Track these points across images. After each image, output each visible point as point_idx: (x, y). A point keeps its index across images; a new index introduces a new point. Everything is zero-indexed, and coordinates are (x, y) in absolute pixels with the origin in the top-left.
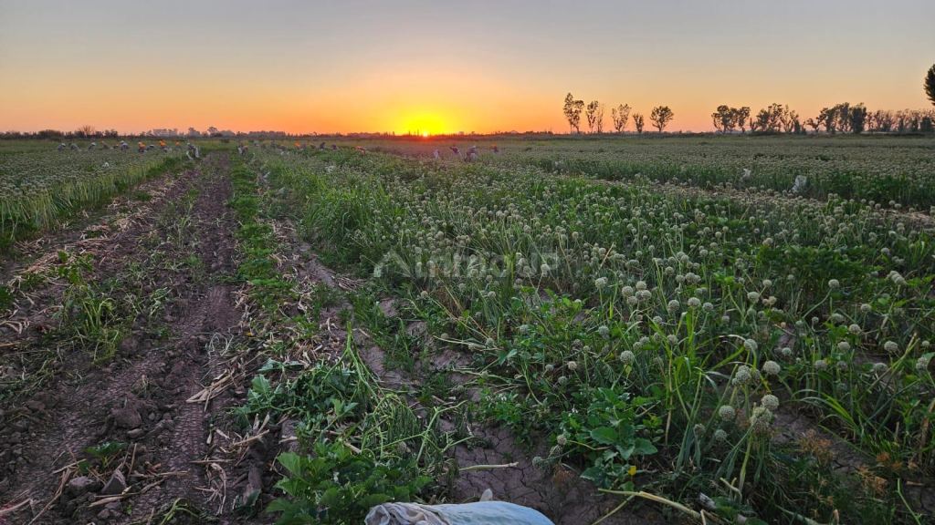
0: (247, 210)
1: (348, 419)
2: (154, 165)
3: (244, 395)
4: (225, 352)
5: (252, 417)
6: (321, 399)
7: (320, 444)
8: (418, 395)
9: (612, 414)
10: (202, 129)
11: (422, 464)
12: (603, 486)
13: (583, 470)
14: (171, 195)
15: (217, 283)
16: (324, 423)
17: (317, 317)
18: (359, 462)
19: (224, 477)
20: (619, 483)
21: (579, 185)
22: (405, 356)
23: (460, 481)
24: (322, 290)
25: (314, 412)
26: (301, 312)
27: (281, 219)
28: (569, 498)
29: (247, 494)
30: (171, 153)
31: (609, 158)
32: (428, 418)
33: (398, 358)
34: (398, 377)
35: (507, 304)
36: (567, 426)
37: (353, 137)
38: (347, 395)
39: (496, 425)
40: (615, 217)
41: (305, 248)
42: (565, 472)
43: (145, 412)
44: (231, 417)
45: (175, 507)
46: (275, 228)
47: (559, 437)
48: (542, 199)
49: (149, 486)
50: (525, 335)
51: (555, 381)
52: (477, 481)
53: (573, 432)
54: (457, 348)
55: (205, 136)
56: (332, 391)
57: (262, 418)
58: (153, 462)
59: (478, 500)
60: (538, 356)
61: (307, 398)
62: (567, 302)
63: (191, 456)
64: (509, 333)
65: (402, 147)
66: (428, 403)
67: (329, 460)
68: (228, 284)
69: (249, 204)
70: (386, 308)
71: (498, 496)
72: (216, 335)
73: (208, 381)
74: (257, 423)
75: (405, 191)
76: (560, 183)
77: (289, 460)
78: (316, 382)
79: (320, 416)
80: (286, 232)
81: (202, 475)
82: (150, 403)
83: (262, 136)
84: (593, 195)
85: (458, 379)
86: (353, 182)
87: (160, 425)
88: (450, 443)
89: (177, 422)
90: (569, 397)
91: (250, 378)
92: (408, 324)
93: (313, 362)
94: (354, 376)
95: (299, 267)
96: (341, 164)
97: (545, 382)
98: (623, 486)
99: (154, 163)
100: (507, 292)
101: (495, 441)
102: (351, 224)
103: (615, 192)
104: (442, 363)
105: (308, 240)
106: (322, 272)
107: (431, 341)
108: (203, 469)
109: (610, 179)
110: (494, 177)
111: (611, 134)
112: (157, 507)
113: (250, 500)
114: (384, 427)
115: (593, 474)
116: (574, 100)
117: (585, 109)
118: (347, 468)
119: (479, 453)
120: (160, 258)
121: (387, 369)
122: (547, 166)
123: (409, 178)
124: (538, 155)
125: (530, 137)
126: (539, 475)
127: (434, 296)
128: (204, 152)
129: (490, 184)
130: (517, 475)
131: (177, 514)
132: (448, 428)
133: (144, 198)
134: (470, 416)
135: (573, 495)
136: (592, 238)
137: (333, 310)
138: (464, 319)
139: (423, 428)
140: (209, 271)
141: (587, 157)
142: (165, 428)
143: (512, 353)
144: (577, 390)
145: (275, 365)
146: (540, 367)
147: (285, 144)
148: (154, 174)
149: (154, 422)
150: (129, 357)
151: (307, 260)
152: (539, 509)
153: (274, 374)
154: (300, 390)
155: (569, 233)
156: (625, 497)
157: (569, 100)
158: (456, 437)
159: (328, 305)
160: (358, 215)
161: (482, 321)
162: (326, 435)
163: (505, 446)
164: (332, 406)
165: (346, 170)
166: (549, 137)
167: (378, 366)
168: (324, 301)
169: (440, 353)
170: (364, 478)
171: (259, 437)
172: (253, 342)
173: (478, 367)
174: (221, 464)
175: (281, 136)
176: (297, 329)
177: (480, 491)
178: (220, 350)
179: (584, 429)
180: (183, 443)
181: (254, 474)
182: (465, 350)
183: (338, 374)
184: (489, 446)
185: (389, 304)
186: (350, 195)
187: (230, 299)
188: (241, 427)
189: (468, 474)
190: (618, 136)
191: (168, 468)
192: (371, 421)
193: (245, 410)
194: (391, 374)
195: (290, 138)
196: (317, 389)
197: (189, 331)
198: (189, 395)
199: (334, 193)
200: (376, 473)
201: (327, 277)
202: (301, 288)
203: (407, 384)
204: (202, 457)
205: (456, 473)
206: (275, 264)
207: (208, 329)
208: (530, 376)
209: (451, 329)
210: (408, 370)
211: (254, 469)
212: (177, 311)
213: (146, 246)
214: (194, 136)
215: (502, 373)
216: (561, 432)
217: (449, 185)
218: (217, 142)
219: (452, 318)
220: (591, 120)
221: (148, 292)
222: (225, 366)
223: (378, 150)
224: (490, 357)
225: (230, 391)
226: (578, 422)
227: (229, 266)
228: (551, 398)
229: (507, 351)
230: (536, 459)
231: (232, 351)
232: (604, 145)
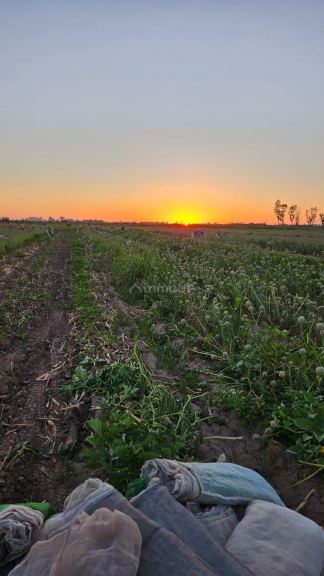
0: (79, 265)
1: (132, 398)
2: (27, 237)
3: (70, 378)
4: (60, 350)
5: (74, 392)
6: (116, 384)
7: (115, 414)
8: (177, 386)
9: (308, 409)
10: (56, 218)
11: (179, 432)
12: (303, 460)
13: (288, 447)
14: (36, 255)
15: (59, 308)
16: (118, 400)
17: (116, 332)
18: (139, 429)
19: (55, 429)
20: (313, 458)
21: (285, 257)
22: (169, 360)
23: (203, 446)
24: (120, 315)
25: (112, 392)
26: (107, 328)
27: (98, 272)
28: (277, 464)
29: (68, 442)
30: (38, 231)
31: (304, 240)
32: (184, 401)
33: (165, 360)
34: (165, 373)
35: (236, 330)
36: (277, 415)
37: (143, 224)
38: (133, 383)
39: (228, 410)
40: (309, 278)
41: (112, 289)
42: (275, 446)
43: (11, 384)
44: (61, 392)
45: (24, 447)
46: (95, 277)
47: (272, 422)
48: (259, 264)
49: (10, 432)
50: (248, 352)
51: (268, 383)
52: (213, 446)
53: (281, 419)
54: (203, 357)
55: (58, 222)
56: (123, 380)
57: (80, 394)
58: (14, 416)
59: (215, 461)
60: (257, 366)
61: (108, 383)
62: (278, 331)
63: (36, 415)
64: (237, 349)
65: (172, 231)
66: (184, 392)
67: (120, 425)
68: (65, 309)
69: (79, 262)
70: (159, 329)
71: (229, 460)
72: (56, 340)
73: (49, 368)
74: (77, 396)
75: (173, 257)
76: (271, 255)
77: (95, 423)
78: (114, 373)
79: (116, 395)
80: (101, 279)
81: (42, 427)
82: (14, 380)
83: (90, 223)
84: (294, 263)
85: (203, 377)
86: (142, 251)
87: (19, 393)
88: (197, 420)
89: (29, 392)
90: (278, 394)
91: (74, 368)
92: (172, 340)
93: (113, 360)
94: (137, 371)
95: (107, 300)
96: (135, 239)
97: (261, 383)
98: (317, 460)
99: (28, 236)
100: (237, 323)
101: (227, 420)
102: (140, 276)
103: (308, 262)
104: (193, 366)
105: (113, 284)
106: (121, 304)
107: (186, 352)
108: (43, 423)
109: (305, 253)
110: (229, 250)
111: (305, 226)
112: (14, 445)
113: (70, 446)
114: (155, 406)
115: (296, 450)
116: (282, 203)
117: (288, 210)
118: (132, 432)
119: (216, 428)
120: (27, 292)
121: (158, 367)
122: (263, 244)
123: (176, 249)
124: (257, 238)
125: (252, 226)
126: (257, 446)
127: (189, 323)
128: (56, 231)
129: (226, 254)
130: (242, 445)
131: (25, 451)
132: (196, 409)
133: (20, 256)
134: (210, 402)
135: (280, 462)
136: (293, 291)
137: (126, 328)
138: (208, 339)
139: (180, 408)
140: (55, 300)
141: (289, 240)
142: (22, 396)
143: (240, 363)
144: (283, 390)
145: (90, 360)
146: (257, 373)
147: (104, 227)
148: (27, 243)
149: (16, 392)
150: (4, 350)
151: (112, 296)
152: (256, 470)
153: (89, 366)
154: (104, 377)
155: (278, 286)
156: (317, 468)
157: (278, 204)
158: (201, 416)
159: (124, 325)
160: (144, 271)
161: (220, 340)
162: (119, 408)
163: (233, 424)
164: (123, 389)
165: (138, 243)
166: (263, 227)
167: (153, 365)
168: (121, 322)
169: (192, 359)
170: (142, 439)
171: (77, 405)
172: (78, 345)
173: (217, 370)
174: (54, 421)
175: (101, 223)
176: (104, 339)
177: (217, 454)
178: (58, 349)
179: (289, 418)
180: (32, 406)
181: (73, 429)
182: (208, 358)
183: (128, 369)
184: (222, 424)
185: (161, 326)
186: (139, 258)
187: (66, 318)
188: (67, 398)
189: (209, 442)
190: (309, 228)
191: (21, 421)
192: (147, 401)
193: (70, 387)
194: (161, 371)
195: (106, 224)
196: (114, 377)
197: (42, 336)
198: (38, 376)
199: (131, 256)
200: (150, 437)
201: (124, 308)
202: (108, 313)
203: (170, 378)
204: (42, 415)
205: (202, 442)
206: (93, 298)
207: (52, 335)
208: (251, 379)
209: (200, 344)
210: (171, 370)
211: (73, 426)
212: (35, 324)
213: (20, 284)
214: (51, 222)
215: (233, 376)
216: (272, 419)
217: (200, 254)
218: (64, 225)
219: (200, 337)
220: (292, 217)
221: (19, 311)
222: (60, 359)
223: (157, 232)
224: (225, 364)
225: (62, 375)
226: (285, 412)
227: (66, 298)
228: (266, 394)
229: (236, 361)
230: (255, 436)
231: (65, 350)
232: (301, 233)
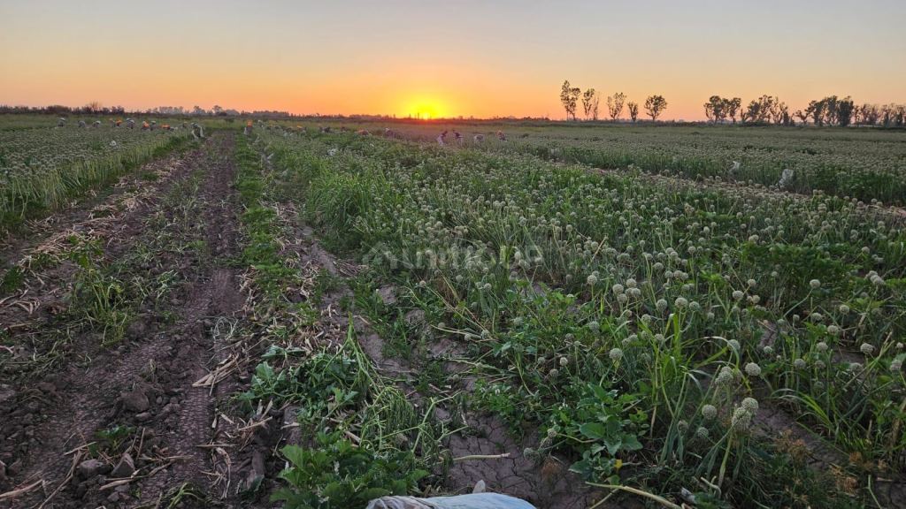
0: (251, 194)
1: (348, 407)
2: (161, 144)
3: (248, 381)
4: (229, 337)
5: (255, 402)
6: (322, 386)
7: (321, 436)
8: (416, 383)
9: (600, 410)
10: (208, 108)
11: (418, 454)
12: (590, 479)
13: (572, 462)
14: (176, 175)
15: (222, 266)
16: (325, 411)
17: (319, 304)
18: (359, 456)
19: (228, 461)
20: (605, 476)
21: (575, 176)
22: (404, 343)
23: (454, 470)
24: (324, 277)
25: (315, 399)
26: (304, 298)
27: (284, 202)
28: (557, 488)
29: (251, 479)
30: (177, 132)
31: (604, 148)
32: (425, 407)
33: (397, 345)
34: (396, 364)
35: (501, 295)
36: (558, 418)
37: (355, 119)
38: (348, 383)
39: (489, 415)
40: (608, 209)
41: (308, 232)
42: (554, 463)
43: (152, 396)
44: (236, 402)
45: (182, 492)
46: (278, 210)
47: (549, 430)
48: (537, 188)
49: (156, 469)
50: (519, 327)
51: (547, 372)
52: (470, 469)
53: (563, 425)
54: (453, 337)
55: (210, 115)
56: (333, 379)
57: (265, 404)
58: (161, 446)
59: (470, 491)
60: (530, 350)
61: (308, 385)
62: (560, 296)
63: (197, 440)
64: (503, 324)
65: (401, 130)
66: (425, 393)
67: (330, 452)
68: (233, 267)
69: (253, 187)
70: (385, 295)
72: (221, 319)
73: (213, 366)
74: (260, 408)
75: (405, 178)
76: (555, 172)
77: (293, 452)
78: (318, 370)
79: (321, 404)
80: (290, 215)
81: (207, 459)
82: (158, 387)
83: (265, 116)
84: (589, 186)
85: (453, 368)
86: (354, 166)
87: (167, 409)
88: (445, 433)
89: (183, 407)
90: (560, 390)
91: (254, 363)
92: (406, 312)
93: (315, 349)
94: (353, 365)
95: (302, 251)
96: (343, 147)
97: (537, 372)
98: (609, 479)
99: (161, 142)
100: (503, 285)
101: (488, 430)
102: (353, 211)
103: (609, 184)
104: (438, 351)
105: (310, 224)
106: (324, 257)
107: (427, 331)
108: (208, 453)
109: (605, 167)
110: (492, 165)
111: (606, 122)
112: (164, 490)
113: (254, 485)
114: (383, 416)
115: (580, 468)
116: (570, 87)
117: (581, 97)
118: (348, 461)
119: (472, 441)
120: (166, 241)
121: (386, 357)
122: (543, 154)
123: (410, 163)
124: (536, 143)
125: (528, 123)
126: (530, 465)
127: (432, 285)
128: (209, 131)
129: (488, 172)
130: (509, 464)
131: (184, 498)
132: (443, 417)
133: (151, 178)
134: (464, 406)
135: (561, 485)
136: (585, 229)
137: (334, 296)
138: (461, 310)
139: (419, 418)
140: (215, 254)
141: (582, 146)
142: (172, 412)
143: (506, 346)
144: (567, 383)
145: (278, 352)
146: (532, 358)
147: (289, 125)
148: (160, 154)
149: (161, 406)
150: (137, 340)
151: (309, 243)
153: (277, 360)
154: (302, 377)
155: (563, 225)
156: (609, 490)
157: (566, 88)
158: (451, 426)
159: (330, 291)
160: (360, 202)
161: (478, 311)
162: (328, 423)
163: (498, 435)
164: (333, 394)
165: (348, 153)
166: (545, 123)
167: (377, 354)
168: (325, 287)
169: (437, 341)
170: (364, 470)
171: (262, 423)
172: (257, 326)
173: (472, 356)
174: (226, 449)
175: (285, 117)
176: (301, 316)
177: (474, 480)
178: (225, 335)
179: (573, 423)
180: (189, 428)
181: (257, 460)
182: (461, 339)
183: (339, 362)
184: (482, 435)
185: (388, 291)
186: (351, 181)
187: (234, 282)
188: (245, 412)
189: (462, 463)
190: (613, 124)
191: (174, 452)
192: (370, 412)
193: (249, 396)
194: (390, 362)
195: (293, 118)
196: (318, 377)
197: (195, 314)
198: (195, 379)
199: (337, 182)
200: (375, 466)
201: (330, 262)
202: (304, 273)
203: (405, 372)
204: (207, 441)
205: (451, 464)
206: (278, 248)
207: (214, 313)
208: (523, 367)
209: (448, 318)
210: (406, 360)
211: (258, 455)
212: (184, 295)
213: (153, 227)
214: (199, 115)
215: (498, 364)
216: (551, 425)
217: (448, 172)
218: (222, 121)
219: (449, 307)
220: (587, 109)
221: (155, 274)
222: (229, 350)
223: (379, 133)
224: (485, 348)
225: (234, 376)
226: (567, 415)
227: (233, 250)
228: (542, 389)
229: (502, 341)
230: (527, 450)
231: (237, 335)
232: (598, 133)
